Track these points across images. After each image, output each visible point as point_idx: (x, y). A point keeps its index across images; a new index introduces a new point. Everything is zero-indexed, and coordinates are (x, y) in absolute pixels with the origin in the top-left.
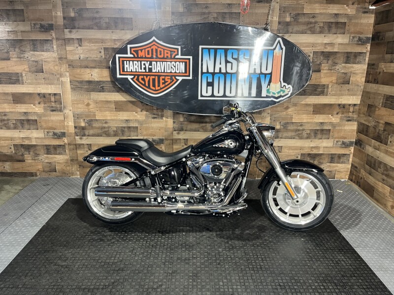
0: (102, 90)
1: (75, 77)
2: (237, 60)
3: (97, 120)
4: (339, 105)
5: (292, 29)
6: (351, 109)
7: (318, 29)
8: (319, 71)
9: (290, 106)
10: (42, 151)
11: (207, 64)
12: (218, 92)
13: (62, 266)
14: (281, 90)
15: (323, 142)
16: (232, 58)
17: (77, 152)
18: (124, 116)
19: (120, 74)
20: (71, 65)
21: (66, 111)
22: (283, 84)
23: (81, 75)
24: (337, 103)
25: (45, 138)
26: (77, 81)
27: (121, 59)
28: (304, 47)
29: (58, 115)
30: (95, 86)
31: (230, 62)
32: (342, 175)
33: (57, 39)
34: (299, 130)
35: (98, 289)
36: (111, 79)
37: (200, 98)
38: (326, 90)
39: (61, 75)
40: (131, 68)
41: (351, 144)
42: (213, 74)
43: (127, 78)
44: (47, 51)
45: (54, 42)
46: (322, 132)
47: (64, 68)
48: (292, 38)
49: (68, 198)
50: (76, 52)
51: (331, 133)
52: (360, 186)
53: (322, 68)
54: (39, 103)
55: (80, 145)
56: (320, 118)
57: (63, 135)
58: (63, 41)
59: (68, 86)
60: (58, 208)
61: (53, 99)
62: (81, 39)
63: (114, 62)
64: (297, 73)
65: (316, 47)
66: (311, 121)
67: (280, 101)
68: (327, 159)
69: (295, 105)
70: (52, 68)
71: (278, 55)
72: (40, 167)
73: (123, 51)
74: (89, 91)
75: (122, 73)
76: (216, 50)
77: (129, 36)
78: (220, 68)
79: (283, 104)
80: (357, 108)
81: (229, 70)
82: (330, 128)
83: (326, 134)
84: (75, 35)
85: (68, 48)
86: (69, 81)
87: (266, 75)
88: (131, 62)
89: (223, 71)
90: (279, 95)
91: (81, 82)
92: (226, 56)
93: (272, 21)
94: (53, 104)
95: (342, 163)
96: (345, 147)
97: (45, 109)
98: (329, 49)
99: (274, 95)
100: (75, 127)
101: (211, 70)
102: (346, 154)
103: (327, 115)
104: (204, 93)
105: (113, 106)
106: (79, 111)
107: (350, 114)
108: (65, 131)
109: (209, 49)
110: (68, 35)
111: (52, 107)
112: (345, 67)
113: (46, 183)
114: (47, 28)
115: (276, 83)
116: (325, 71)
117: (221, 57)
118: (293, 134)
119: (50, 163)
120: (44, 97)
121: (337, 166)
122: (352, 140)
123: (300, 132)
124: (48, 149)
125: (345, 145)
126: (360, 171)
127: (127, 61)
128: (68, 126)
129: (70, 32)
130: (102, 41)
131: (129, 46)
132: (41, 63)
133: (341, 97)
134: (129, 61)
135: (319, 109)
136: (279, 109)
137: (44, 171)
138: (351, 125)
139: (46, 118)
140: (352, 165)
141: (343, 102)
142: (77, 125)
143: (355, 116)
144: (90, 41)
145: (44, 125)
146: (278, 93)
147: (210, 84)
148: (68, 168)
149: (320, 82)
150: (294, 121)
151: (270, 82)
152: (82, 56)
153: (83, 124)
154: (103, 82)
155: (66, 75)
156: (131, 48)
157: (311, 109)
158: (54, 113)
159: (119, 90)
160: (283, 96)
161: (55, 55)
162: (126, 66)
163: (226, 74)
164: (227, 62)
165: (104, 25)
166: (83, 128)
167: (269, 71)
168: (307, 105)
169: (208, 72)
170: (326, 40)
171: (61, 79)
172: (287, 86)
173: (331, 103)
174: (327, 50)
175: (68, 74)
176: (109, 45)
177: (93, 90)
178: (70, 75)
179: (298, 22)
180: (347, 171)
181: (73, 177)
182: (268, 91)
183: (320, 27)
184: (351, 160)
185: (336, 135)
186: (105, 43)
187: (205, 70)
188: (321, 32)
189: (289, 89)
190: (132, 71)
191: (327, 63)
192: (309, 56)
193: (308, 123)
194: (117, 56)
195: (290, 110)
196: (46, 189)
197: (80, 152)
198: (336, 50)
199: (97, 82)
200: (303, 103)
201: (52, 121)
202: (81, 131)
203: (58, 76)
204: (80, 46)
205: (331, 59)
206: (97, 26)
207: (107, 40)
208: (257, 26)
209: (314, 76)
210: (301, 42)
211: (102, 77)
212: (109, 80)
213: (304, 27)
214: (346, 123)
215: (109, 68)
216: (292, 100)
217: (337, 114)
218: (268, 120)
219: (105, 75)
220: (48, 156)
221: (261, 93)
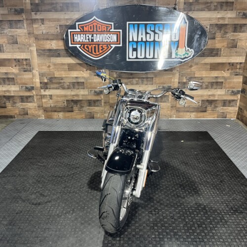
0: (59, 56)
1: (39, 47)
2: (154, 31)
3: (55, 78)
4: (229, 63)
5: (194, 8)
6: (238, 66)
7: (213, 8)
8: (214, 38)
9: (193, 65)
10: (18, 100)
12: (141, 55)
14: (186, 53)
15: (217, 91)
16: (150, 30)
17: (42, 101)
18: (74, 74)
19: (72, 44)
20: (37, 38)
21: (34, 71)
22: (187, 48)
23: (44, 45)
24: (228, 62)
25: (20, 91)
26: (41, 50)
27: (72, 33)
29: (29, 74)
30: (54, 53)
31: (149, 33)
32: (232, 115)
33: (27, 19)
36: (65, 48)
37: (128, 60)
38: (219, 52)
39: (30, 46)
40: (79, 39)
41: (238, 92)
42: (137, 42)
43: (76, 47)
44: (20, 28)
45: (25, 21)
46: (216, 84)
47: (32, 40)
48: (193, 15)
49: (38, 131)
50: (40, 29)
51: (224, 85)
52: (243, 122)
53: (216, 36)
54: (15, 66)
55: (44, 95)
56: (215, 74)
57: (32, 88)
58: (31, 21)
59: (35, 53)
60: (33, 136)
61: (25, 63)
62: (43, 19)
63: (67, 35)
65: (211, 20)
66: (209, 75)
67: (185, 61)
68: (220, 104)
69: (197, 64)
70: (24, 40)
71: (183, 27)
72: (17, 112)
73: (73, 27)
74: (50, 56)
75: (72, 43)
76: (138, 25)
77: (77, 16)
78: (142, 38)
79: (188, 63)
80: (242, 65)
81: (148, 39)
82: (223, 81)
83: (220, 85)
84: (39, 16)
85: (35, 26)
86: (35, 49)
87: (174, 42)
88: (79, 35)
89: (144, 40)
90: (185, 57)
91: (44, 50)
92: (146, 29)
93: (179, 2)
94: (25, 66)
95: (232, 106)
96: (234, 95)
97: (19, 70)
98: (221, 22)
99: (181, 57)
100: (41, 83)
101: (135, 39)
102: (234, 100)
103: (220, 71)
104: (131, 56)
105: (66, 67)
106: (43, 71)
107: (238, 70)
108: (33, 86)
109: (134, 24)
110: (34, 16)
111: (25, 69)
112: (233, 35)
113: (22, 122)
114: (20, 12)
115: (182, 48)
116: (219, 39)
117: (142, 30)
119: (24, 109)
120: (19, 61)
121: (228, 109)
122: (239, 89)
124: (22, 99)
125: (234, 93)
126: (243, 111)
128: (35, 82)
129: (36, 14)
130: (58, 20)
131: (77, 23)
132: (16, 36)
133: (230, 57)
134: (78, 34)
135: (214, 67)
136: (185, 67)
137: (19, 115)
138: (238, 78)
139: (21, 77)
140: (239, 108)
141: (232, 61)
142: (42, 81)
143: (241, 71)
144: (50, 20)
145: (19, 82)
146: (184, 55)
147: (135, 50)
148: (36, 112)
149: (215, 47)
150: (196, 76)
151: (178, 47)
152: (44, 32)
153: (46, 81)
154: (59, 50)
155: (33, 45)
156: (79, 25)
157: (209, 67)
158: (26, 73)
159: (71, 55)
160: (187, 58)
161: (25, 31)
162: (75, 38)
163: (146, 42)
164: (147, 33)
165: (59, 9)
166: (46, 84)
167: (177, 39)
168: (206, 64)
169: (133, 41)
170: (219, 16)
171: (30, 48)
172: (190, 50)
173: (224, 62)
175: (34, 45)
176: (63, 23)
177: (53, 56)
178: (36, 46)
179: (198, 2)
180: (235, 113)
181: (40, 118)
182: (176, 54)
183: (215, 6)
184: (238, 104)
185: (227, 86)
186: (60, 21)
187: (131, 40)
188: (215, 10)
189: (192, 52)
190: (79, 42)
191: (220, 32)
192: (207, 27)
193: (206, 77)
194: (69, 31)
195: (193, 68)
196: (23, 126)
197: (44, 100)
198: (226, 23)
199: (55, 50)
200: (203, 62)
201: (25, 78)
202: (45, 86)
203: (27, 46)
204: (43, 24)
205: (223, 29)
206: (55, 9)
207: (61, 19)
208: (168, 6)
209: (210, 42)
210: (200, 17)
211: (59, 46)
212: (63, 48)
213: (203, 6)
214: (235, 77)
215: (63, 39)
216: (195, 61)
217: (228, 70)
218: (177, 75)
219: (60, 45)
220: (23, 104)
221: (171, 56)
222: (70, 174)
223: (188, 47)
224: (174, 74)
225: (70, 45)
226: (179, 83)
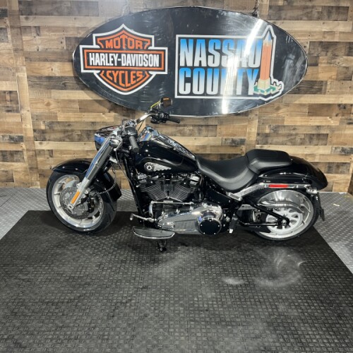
0: (64, 87)
1: (33, 72)
2: (220, 51)
3: (58, 122)
4: (339, 105)
5: (286, 15)
7: (316, 15)
8: (316, 65)
9: (281, 106)
11: (185, 56)
12: (198, 90)
13: (23, 280)
14: (271, 88)
15: (319, 148)
16: (215, 49)
17: (36, 160)
18: (89, 117)
19: (85, 69)
20: (29, 58)
21: (23, 112)
22: (273, 80)
23: (40, 69)
24: (336, 102)
26: (36, 77)
27: (86, 51)
28: (299, 36)
29: (15, 116)
30: (55, 83)
31: (211, 54)
32: (341, 187)
33: (12, 27)
34: (291, 135)
35: (63, 302)
36: (74, 73)
37: (176, 96)
38: (323, 87)
39: (17, 70)
40: (97, 61)
42: (192, 68)
43: (92, 74)
44: (1, 41)
45: (9, 30)
46: (318, 137)
47: (20, 61)
48: (284, 26)
49: (27, 210)
50: (34, 43)
51: (329, 139)
53: (320, 61)
55: (40, 151)
56: (316, 121)
57: (21, 139)
58: (19, 29)
59: (25, 82)
60: (17, 220)
61: (8, 97)
62: (39, 27)
63: (77, 55)
64: (290, 67)
65: (313, 36)
66: (305, 123)
67: (269, 101)
69: (287, 105)
70: (6, 61)
71: (267, 45)
73: (88, 41)
74: (49, 88)
75: (86, 67)
76: (195, 40)
77: (95, 23)
78: (200, 62)
79: (273, 104)
81: (211, 64)
82: (328, 132)
83: (323, 139)
84: (32, 22)
85: (25, 38)
86: (26, 76)
87: (253, 69)
88: (97, 55)
89: (204, 64)
90: (269, 93)
91: (40, 78)
92: (207, 48)
93: (261, 5)
94: (9, 104)
95: (341, 173)
96: (345, 155)
98: (328, 39)
99: (262, 93)
100: (34, 131)
101: (190, 64)
102: (345, 163)
103: (325, 118)
104: (181, 91)
105: (77, 106)
106: (38, 112)
107: (352, 116)
108: (22, 135)
109: (187, 39)
110: (24, 22)
111: (8, 107)
112: (347, 60)
113: (3, 194)
115: (265, 79)
116: (323, 65)
117: (201, 49)
118: (285, 139)
119: (6, 171)
121: (335, 177)
122: (352, 147)
123: (292, 137)
124: (4, 156)
125: (345, 152)
127: (92, 53)
128: (25, 130)
129: (27, 19)
130: (64, 29)
131: (94, 35)
133: (341, 96)
134: (95, 53)
135: (315, 110)
136: (268, 110)
139: (1, 120)
140: (352, 175)
141: (344, 102)
142: (36, 127)
144: (50, 29)
146: (268, 91)
147: (189, 80)
148: (27, 177)
149: (317, 78)
150: (286, 124)
151: (258, 77)
152: (41, 48)
153: (43, 127)
154: (66, 78)
155: (22, 69)
156: (96, 38)
157: (306, 110)
158: (10, 113)
159: (84, 87)
160: (273, 95)
161: (10, 46)
162: (91, 59)
163: (207, 68)
164: (208, 54)
165: (66, 11)
166: (43, 132)
167: (257, 65)
168: (301, 105)
169: (186, 66)
170: (325, 28)
171: (17, 74)
172: (278, 83)
173: (331, 103)
174: (326, 40)
175: (24, 68)
176: (71, 34)
177: (55, 87)
178: (27, 70)
179: (292, 6)
180: (347, 183)
181: (34, 187)
182: (256, 88)
183: (318, 12)
184: (351, 170)
185: (335, 141)
186: (67, 32)
187: (182, 64)
188: (319, 19)
189: (280, 86)
190: (98, 65)
191: (326, 55)
192: (305, 47)
193: (302, 126)
194: (81, 47)
195: (281, 111)
196: (2, 200)
197: (39, 159)
198: (336, 40)
199: (59, 78)
200: (297, 102)
201: (8, 123)
202: (41, 135)
203: (13, 71)
204: (38, 35)
205: (330, 50)
206: (57, 11)
207: (69, 27)
208: (243, 11)
209: (310, 70)
210: (296, 29)
211: (65, 72)
212: (72, 75)
213: (300, 13)
214: (347, 126)
215: (72, 61)
216: (284, 100)
217: (337, 116)
218: (256, 122)
219: (67, 70)
220: (5, 163)
222: (73, 298)
223: (275, 78)
224: (250, 121)
225: (83, 71)
226: (258, 134)
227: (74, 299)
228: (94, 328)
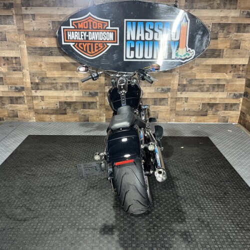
0: (51, 54)
1: (30, 44)
2: (153, 30)
3: (47, 78)
4: (232, 65)
5: (196, 6)
6: (241, 69)
7: (216, 6)
8: (216, 38)
9: (194, 66)
10: (7, 101)
13: (29, 175)
14: (187, 54)
15: (219, 94)
16: (150, 29)
17: (33, 102)
18: (67, 74)
19: (65, 42)
20: (28, 35)
21: (24, 71)
22: (188, 49)
23: (34, 43)
24: (230, 64)
25: (9, 92)
26: (32, 47)
27: (65, 30)
28: (205, 20)
29: (19, 73)
30: (46, 52)
31: (147, 32)
32: (234, 120)
33: (16, 15)
34: (201, 85)
35: (55, 187)
36: (57, 45)
37: (125, 60)
38: (221, 54)
39: (20, 43)
40: (73, 37)
41: (241, 95)
42: (135, 41)
43: (70, 45)
44: (9, 24)
45: (14, 17)
46: (218, 86)
47: (22, 37)
48: (195, 13)
49: (28, 135)
50: (31, 25)
51: (225, 88)
52: (245, 127)
53: (219, 36)
54: (4, 65)
55: (35, 97)
56: (217, 76)
57: (23, 89)
58: (21, 16)
59: (25, 51)
60: (22, 141)
61: (14, 61)
62: (34, 15)
63: (60, 33)
64: (199, 40)
65: (214, 19)
66: (210, 77)
67: (186, 62)
68: (222, 108)
69: (198, 65)
70: (13, 37)
71: (184, 26)
72: (6, 114)
73: (67, 23)
74: (41, 55)
76: (137, 22)
77: (71, 11)
78: (140, 37)
79: (188, 64)
80: (245, 67)
81: (147, 39)
82: (225, 83)
83: (221, 88)
84: (30, 11)
85: (25, 22)
86: (26, 47)
87: (175, 42)
88: (73, 33)
89: (143, 39)
90: (185, 57)
91: (35, 48)
92: (145, 28)
94: (14, 65)
95: (234, 110)
96: (236, 98)
97: (9, 69)
98: (224, 21)
99: (181, 58)
100: (32, 83)
101: (133, 38)
102: (236, 104)
103: (223, 74)
104: (128, 56)
105: (59, 67)
106: (34, 71)
107: (240, 73)
108: (23, 86)
109: (132, 22)
110: (24, 11)
111: (14, 67)
112: (237, 35)
113: (11, 125)
114: (9, 6)
115: (182, 48)
116: (221, 39)
117: (141, 28)
118: (196, 88)
119: (13, 110)
120: (8, 60)
121: (230, 113)
122: (241, 93)
123: (201, 87)
124: (11, 100)
125: (236, 97)
126: (246, 116)
128: (26, 83)
129: (26, 9)
130: (51, 16)
131: (71, 20)
132: (4, 33)
133: (233, 59)
134: (71, 31)
135: (216, 69)
136: (185, 68)
137: (9, 117)
138: (241, 81)
139: (10, 76)
140: (241, 111)
141: (235, 63)
142: (33, 81)
143: (244, 74)
144: (41, 16)
145: (8, 82)
146: (184, 56)
147: (133, 49)
148: (27, 114)
149: (217, 47)
150: (197, 78)
151: (178, 47)
152: (35, 28)
153: (37, 81)
154: (52, 48)
155: (23, 43)
156: (72, 21)
157: (210, 68)
158: (16, 72)
159: (64, 54)
160: (188, 59)
161: (15, 27)
162: (69, 35)
163: (145, 41)
164: (145, 32)
165: (52, 3)
166: (37, 84)
167: (177, 39)
168: (207, 65)
169: (131, 40)
170: (222, 14)
171: (20, 46)
172: (191, 50)
173: (226, 64)
174: (223, 22)
175: (25, 42)
176: (56, 19)
177: (44, 55)
178: (27, 43)
180: (237, 117)
181: (31, 121)
182: (177, 54)
183: (217, 4)
184: (240, 108)
185: (229, 89)
186: (53, 17)
187: (128, 38)
188: (218, 8)
189: (193, 52)
190: (73, 40)
191: (223, 32)
192: (209, 27)
193: (208, 79)
194: (62, 27)
195: (194, 69)
196: (11, 129)
197: (35, 102)
198: (229, 22)
199: (48, 48)
200: (204, 63)
201: (14, 78)
202: (36, 86)
203: (18, 44)
204: (34, 20)
205: (226, 28)
206: (47, 5)
207: (54, 15)
208: (169, 4)
209: (212, 42)
210: (203, 15)
211: (51, 44)
212: (56, 46)
213: (206, 4)
214: (237, 79)
215: (56, 37)
216: (195, 62)
217: (230, 72)
218: (177, 77)
219: (53, 43)
220: (12, 105)
221: (171, 56)
222: (60, 184)
223: (189, 47)
224: (173, 76)
225: (63, 43)
226: (179, 85)
227: (62, 185)
228: (75, 200)
